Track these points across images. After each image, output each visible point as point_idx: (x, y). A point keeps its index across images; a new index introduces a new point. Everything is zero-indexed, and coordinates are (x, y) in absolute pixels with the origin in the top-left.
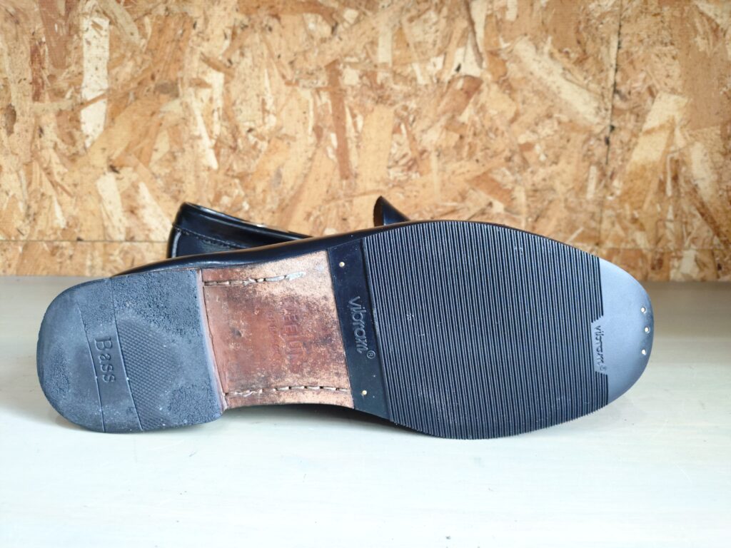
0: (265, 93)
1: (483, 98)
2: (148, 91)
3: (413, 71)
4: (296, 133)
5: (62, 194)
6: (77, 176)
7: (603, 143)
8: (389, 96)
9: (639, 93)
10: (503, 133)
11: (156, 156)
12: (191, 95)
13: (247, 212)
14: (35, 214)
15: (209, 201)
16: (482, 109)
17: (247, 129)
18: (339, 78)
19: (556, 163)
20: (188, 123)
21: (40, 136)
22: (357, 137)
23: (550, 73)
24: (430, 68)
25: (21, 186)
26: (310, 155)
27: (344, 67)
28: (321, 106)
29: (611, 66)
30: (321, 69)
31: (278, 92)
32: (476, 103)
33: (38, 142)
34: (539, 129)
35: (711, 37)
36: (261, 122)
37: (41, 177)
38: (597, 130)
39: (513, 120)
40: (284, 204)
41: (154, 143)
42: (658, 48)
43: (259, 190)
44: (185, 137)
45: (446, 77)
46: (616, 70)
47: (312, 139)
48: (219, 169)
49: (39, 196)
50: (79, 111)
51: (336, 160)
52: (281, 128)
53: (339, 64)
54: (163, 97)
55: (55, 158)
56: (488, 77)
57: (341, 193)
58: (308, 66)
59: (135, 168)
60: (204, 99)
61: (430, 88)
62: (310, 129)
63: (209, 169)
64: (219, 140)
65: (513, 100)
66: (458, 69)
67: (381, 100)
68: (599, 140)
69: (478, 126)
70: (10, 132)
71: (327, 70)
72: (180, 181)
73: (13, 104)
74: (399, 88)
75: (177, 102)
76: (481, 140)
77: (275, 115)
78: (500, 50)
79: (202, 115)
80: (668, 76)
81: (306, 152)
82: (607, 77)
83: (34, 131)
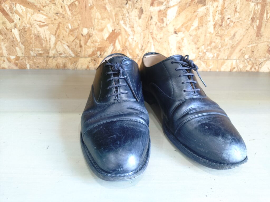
0: (238, 4)
2: (195, 3)
4: (245, 20)
5: (155, 42)
6: (162, 35)
11: (192, 28)
12: (210, 5)
13: (220, 49)
14: (144, 49)
15: (207, 44)
17: (227, 18)
20: (207, 16)
21: (151, 20)
22: (266, 22)
25: (141, 39)
26: (247, 28)
28: (257, 10)
31: (242, 4)
33: (150, 22)
36: (233, 15)
37: (149, 35)
40: (233, 46)
41: (192, 23)
43: (226, 41)
44: (204, 21)
47: (250, 22)
48: (214, 33)
49: (147, 42)
50: (167, 10)
51: (256, 30)
52: (240, 18)
54: (200, 5)
55: (155, 28)
59: (184, 32)
60: (214, 6)
62: (250, 18)
63: (210, 33)
64: (216, 23)
70: (140, 18)
72: (199, 37)
73: (142, 7)
75: (205, 7)
77: (239, 13)
79: (212, 13)
81: (246, 27)
83: (149, 18)
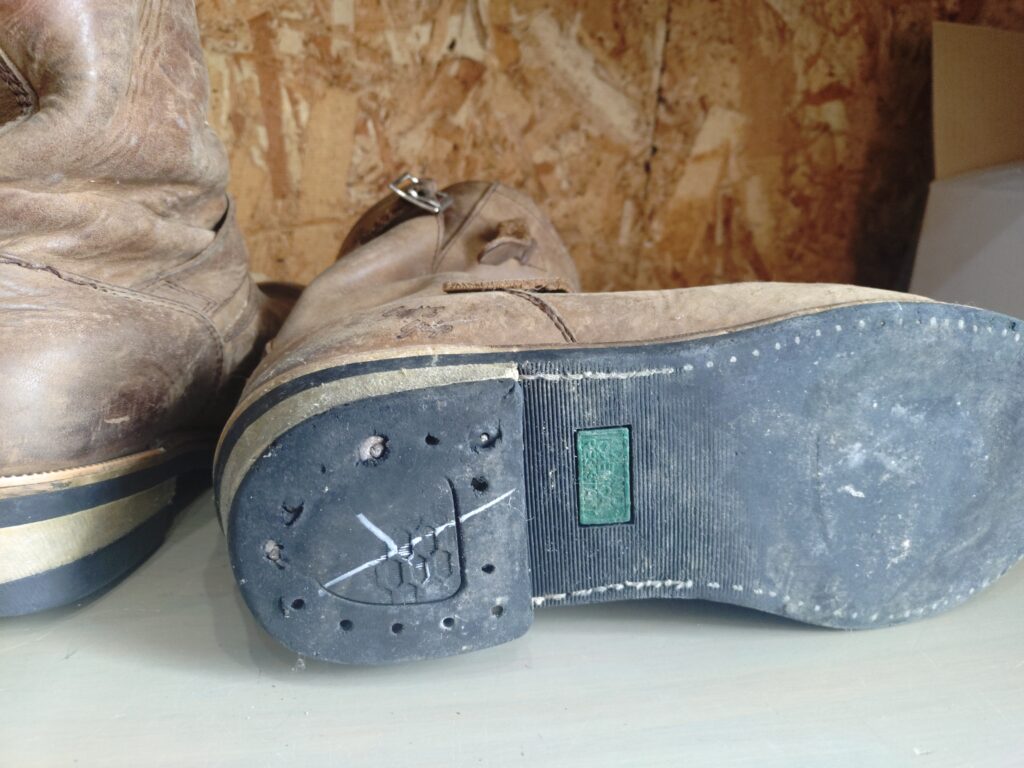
1: (486, 92)
3: (386, 42)
7: (642, 169)
8: (349, 78)
9: (689, 106)
10: (513, 147)
16: (484, 109)
18: (272, 41)
19: (581, 193)
23: (577, 65)
24: (410, 39)
27: (280, 25)
29: (656, 63)
30: (242, 24)
32: (476, 100)
34: (562, 144)
35: (777, 39)
38: (635, 151)
39: (527, 129)
42: (715, 45)
45: (435, 57)
46: (663, 70)
53: (271, 19)
56: (494, 62)
57: (275, 219)
58: (220, 18)
61: (411, 70)
65: (528, 99)
66: (452, 46)
67: (338, 81)
68: (637, 164)
69: (479, 133)
71: (251, 27)
74: (365, 65)
76: (483, 154)
78: (511, 24)
80: (724, 85)
82: (650, 80)
